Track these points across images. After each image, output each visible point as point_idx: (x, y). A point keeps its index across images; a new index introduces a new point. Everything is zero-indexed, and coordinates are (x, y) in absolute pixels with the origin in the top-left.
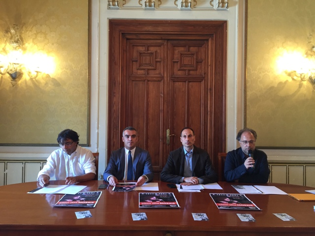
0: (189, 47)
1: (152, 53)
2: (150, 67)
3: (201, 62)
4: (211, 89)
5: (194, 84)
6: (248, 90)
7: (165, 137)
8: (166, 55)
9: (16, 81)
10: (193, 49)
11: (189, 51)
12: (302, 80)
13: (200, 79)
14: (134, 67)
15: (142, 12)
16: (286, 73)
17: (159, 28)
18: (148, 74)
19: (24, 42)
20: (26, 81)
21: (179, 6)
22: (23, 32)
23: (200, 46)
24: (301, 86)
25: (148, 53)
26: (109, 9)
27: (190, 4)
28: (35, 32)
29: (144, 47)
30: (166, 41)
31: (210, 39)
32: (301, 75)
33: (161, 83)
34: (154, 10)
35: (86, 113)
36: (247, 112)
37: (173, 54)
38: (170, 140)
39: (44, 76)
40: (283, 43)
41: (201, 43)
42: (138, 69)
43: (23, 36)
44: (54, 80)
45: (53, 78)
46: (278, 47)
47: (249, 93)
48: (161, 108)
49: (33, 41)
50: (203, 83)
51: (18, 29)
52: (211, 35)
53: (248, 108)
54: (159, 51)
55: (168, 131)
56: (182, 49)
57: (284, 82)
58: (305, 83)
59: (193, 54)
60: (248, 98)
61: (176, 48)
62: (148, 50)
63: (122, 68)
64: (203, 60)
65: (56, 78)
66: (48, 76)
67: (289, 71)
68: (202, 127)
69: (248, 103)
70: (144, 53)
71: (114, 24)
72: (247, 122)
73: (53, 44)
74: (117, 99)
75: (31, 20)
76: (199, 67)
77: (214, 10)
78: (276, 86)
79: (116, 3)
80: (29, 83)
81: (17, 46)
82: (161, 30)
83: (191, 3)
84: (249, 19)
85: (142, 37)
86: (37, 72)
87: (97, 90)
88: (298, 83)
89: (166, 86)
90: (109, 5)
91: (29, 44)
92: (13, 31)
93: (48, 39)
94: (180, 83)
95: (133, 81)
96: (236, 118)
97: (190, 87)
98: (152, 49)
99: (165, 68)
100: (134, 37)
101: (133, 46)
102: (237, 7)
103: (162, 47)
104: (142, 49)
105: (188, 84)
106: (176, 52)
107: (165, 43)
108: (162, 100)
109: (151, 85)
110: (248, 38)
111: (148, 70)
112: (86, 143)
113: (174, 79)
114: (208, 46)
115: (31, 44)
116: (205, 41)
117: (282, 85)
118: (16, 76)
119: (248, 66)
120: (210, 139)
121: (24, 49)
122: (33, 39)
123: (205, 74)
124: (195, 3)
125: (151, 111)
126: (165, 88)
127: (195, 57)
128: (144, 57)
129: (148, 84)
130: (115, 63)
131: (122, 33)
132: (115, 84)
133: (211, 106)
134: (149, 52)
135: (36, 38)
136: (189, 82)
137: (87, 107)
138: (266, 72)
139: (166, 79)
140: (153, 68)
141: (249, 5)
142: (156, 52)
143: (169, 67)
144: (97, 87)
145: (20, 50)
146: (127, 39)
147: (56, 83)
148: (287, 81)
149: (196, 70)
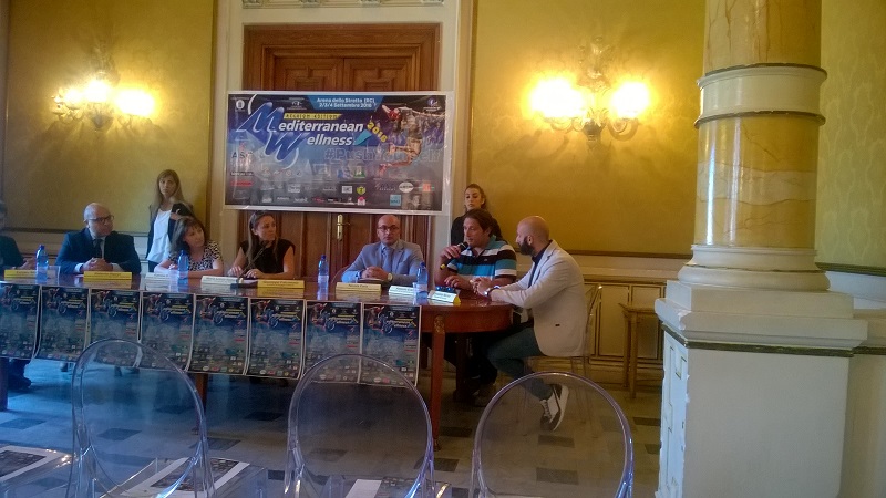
0: (381, 69)
1: (317, 82)
8: (339, 86)
9: (102, 131)
10: (386, 73)
11: (379, 77)
15: (297, 11)
20: (116, 129)
23: (398, 68)
24: (566, 139)
25: (310, 82)
26: (245, 7)
29: (305, 71)
30: (340, 60)
31: (414, 56)
34: (315, 6)
37: (353, 83)
38: (344, 232)
39: (144, 122)
40: (538, 62)
41: (400, 62)
44: (158, 128)
47: (476, 153)
51: (106, 46)
52: (415, 49)
54: (328, 77)
55: (340, 218)
59: (387, 83)
60: (473, 161)
61: (359, 72)
62: (311, 76)
65: (160, 126)
66: (149, 122)
70: (304, 82)
71: (253, 35)
77: (417, 5)
80: (122, 134)
88: (563, 135)
90: (245, 1)
98: (319, 74)
101: (287, 69)
103: (334, 70)
104: (298, 74)
106: (358, 78)
107: (339, 64)
114: (410, 67)
116: (406, 60)
118: (101, 123)
119: (476, 104)
127: (389, 87)
131: (266, 49)
134: (312, 79)
135: (134, 60)
138: (507, 115)
142: (324, 78)
146: (276, 58)
147: (161, 132)
148: (542, 129)
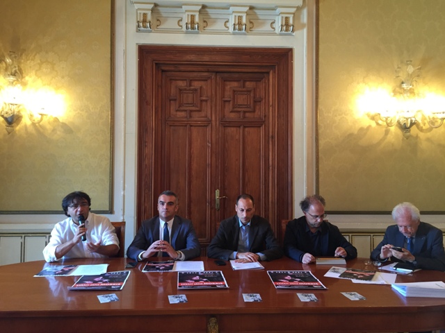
0: (245, 81)
1: (196, 90)
2: (193, 108)
3: (260, 102)
4: (273, 137)
5: (252, 130)
6: (320, 137)
7: (213, 200)
8: (214, 93)
9: (12, 127)
10: (249, 85)
11: (244, 87)
12: (389, 125)
13: (258, 124)
14: (172, 108)
15: (182, 36)
16: (368, 115)
17: (205, 57)
18: (191, 117)
19: (24, 75)
20: (26, 126)
21: (231, 29)
22: (22, 61)
23: (258, 80)
24: (387, 132)
25: (189, 90)
26: (138, 31)
27: (244, 27)
28: (39, 61)
29: (185, 82)
30: (214, 74)
31: (271, 72)
32: (387, 119)
33: (209, 129)
34: (198, 33)
35: (108, 169)
36: (320, 166)
37: (224, 90)
38: (220, 203)
39: (52, 120)
40: (364, 78)
41: (260, 77)
42: (177, 111)
43: (22, 66)
44: (64, 125)
45: (63, 123)
46: (358, 83)
47: (322, 142)
48: (208, 161)
49: (36, 74)
50: (262, 128)
51: (15, 57)
52: (272, 67)
53: (320, 161)
54: (204, 87)
55: (217, 192)
56: (235, 84)
57: (365, 127)
58: (393, 129)
59: (250, 91)
60: (320, 148)
61: (228, 83)
62: (190, 85)
63: (156, 109)
64: (262, 100)
65: (67, 123)
66: (56, 120)
67: (372, 113)
68: (262, 187)
69: (320, 155)
70: (185, 90)
71: (145, 52)
72: (320, 180)
73: (63, 77)
74: (150, 150)
75: (33, 46)
76: (257, 107)
77: (275, 34)
78: (356, 132)
79: (148, 24)
80: (31, 129)
81: (14, 81)
82: (207, 60)
83: (246, 25)
84: (320, 47)
85: (182, 68)
86: (42, 115)
87: (123, 138)
88: (384, 129)
89: (214, 132)
90: (139, 26)
91: (31, 77)
92: (8, 61)
93: (57, 71)
94: (232, 129)
95: (170, 126)
96: (305, 175)
97: (246, 133)
98: (196, 84)
99: (213, 109)
100: (172, 68)
101: (171, 80)
102: (305, 30)
103: (209, 81)
104: (182, 84)
105: (244, 131)
106: (228, 88)
107: (213, 77)
108: (209, 151)
109: (195, 131)
110: (320, 70)
111: (191, 111)
112: (108, 209)
113: (225, 124)
114: (269, 80)
115: (34, 77)
116: (265, 75)
117: (364, 131)
118: (12, 120)
119: (320, 107)
120: (272, 202)
121: (24, 84)
122: (37, 71)
123: (265, 116)
124: (251, 25)
125: (194, 166)
126: (213, 135)
127: (252, 95)
128: (185, 95)
129: (190, 130)
130: (146, 102)
131: (156, 64)
132: (147, 130)
133: (273, 159)
134: (192, 88)
135: (40, 69)
136: (245, 127)
137: (109, 161)
138: (343, 115)
139: (214, 123)
140: (197, 109)
141: (321, 29)
142: (201, 87)
143: (218, 108)
144: (123, 134)
145: (19, 85)
146: (163, 71)
147: (67, 129)
148: (370, 126)
149: (254, 111)
